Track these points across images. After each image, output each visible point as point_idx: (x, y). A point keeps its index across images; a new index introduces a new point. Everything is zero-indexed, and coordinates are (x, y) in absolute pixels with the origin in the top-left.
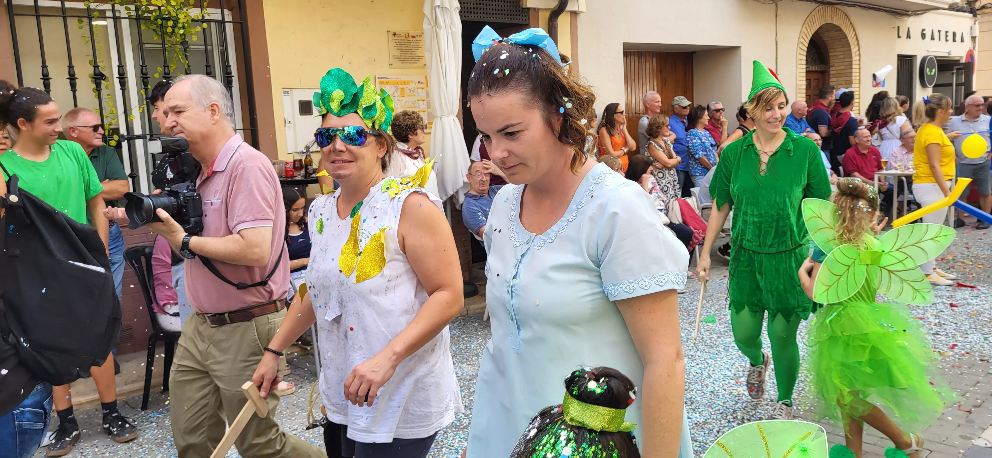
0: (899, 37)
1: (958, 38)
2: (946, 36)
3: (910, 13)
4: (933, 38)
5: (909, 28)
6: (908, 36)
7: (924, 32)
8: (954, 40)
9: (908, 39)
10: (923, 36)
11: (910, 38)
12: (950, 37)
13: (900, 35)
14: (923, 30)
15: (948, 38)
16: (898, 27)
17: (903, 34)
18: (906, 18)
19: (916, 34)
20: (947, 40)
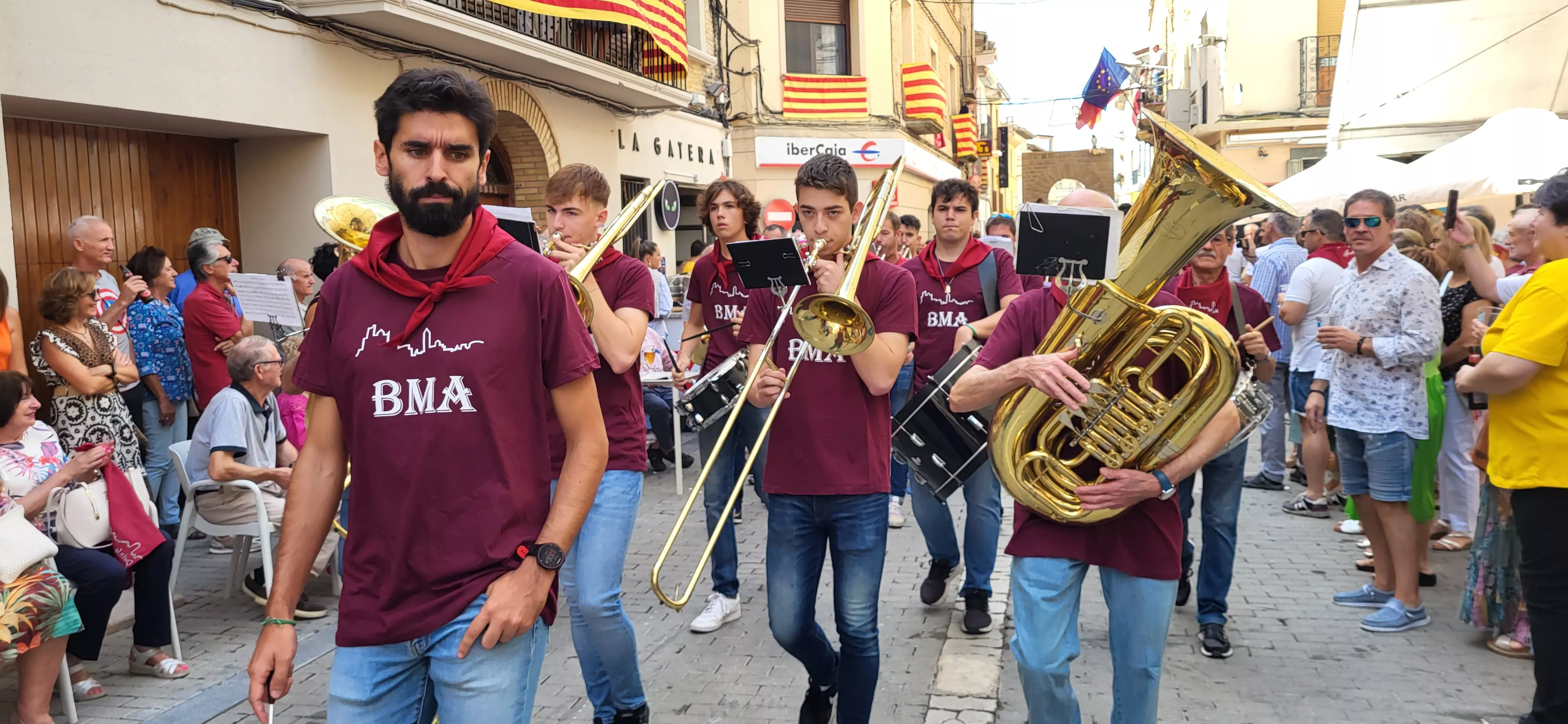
0: (621, 147)
1: (706, 157)
2: (690, 153)
3: (636, 110)
4: (671, 154)
5: (635, 134)
6: (636, 147)
7: (658, 143)
8: (701, 160)
9: (635, 151)
10: (657, 149)
11: (638, 150)
12: (695, 155)
13: (623, 143)
14: (657, 140)
15: (692, 156)
16: (620, 131)
17: (628, 143)
18: (630, 118)
19: (645, 144)
20: (691, 159)
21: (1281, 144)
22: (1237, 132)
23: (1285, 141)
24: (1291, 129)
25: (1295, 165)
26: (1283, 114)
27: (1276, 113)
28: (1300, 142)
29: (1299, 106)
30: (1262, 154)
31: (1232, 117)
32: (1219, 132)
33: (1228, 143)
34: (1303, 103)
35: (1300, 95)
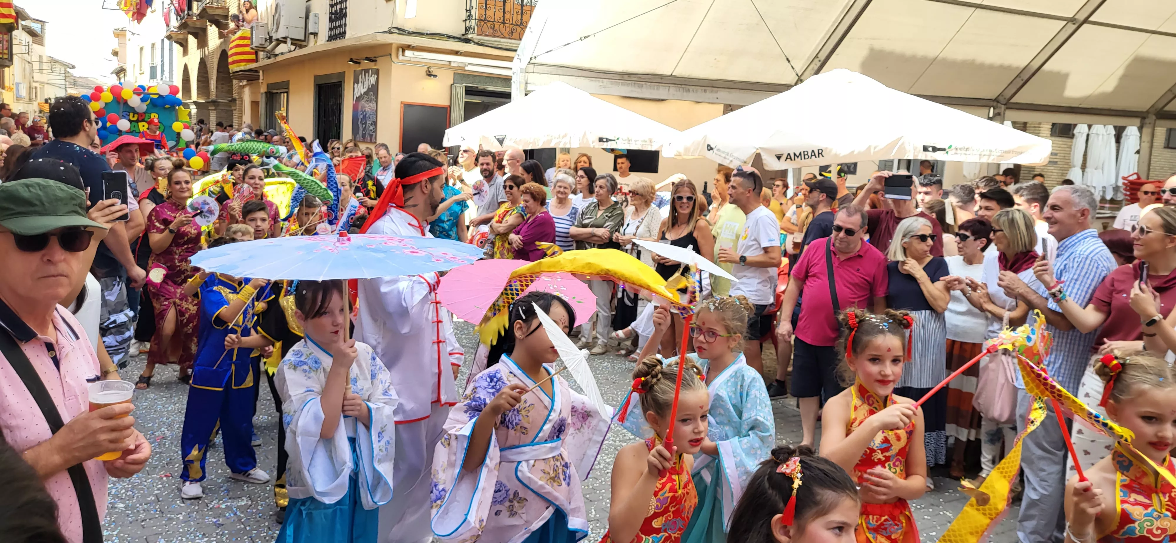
21: (449, 65)
22: (409, 47)
23: (452, 64)
24: (456, 53)
25: (459, 89)
26: (449, 37)
27: (443, 35)
28: (467, 68)
29: (463, 32)
30: (429, 74)
31: (403, 30)
32: (391, 44)
33: (401, 57)
34: (467, 29)
35: (465, 20)
